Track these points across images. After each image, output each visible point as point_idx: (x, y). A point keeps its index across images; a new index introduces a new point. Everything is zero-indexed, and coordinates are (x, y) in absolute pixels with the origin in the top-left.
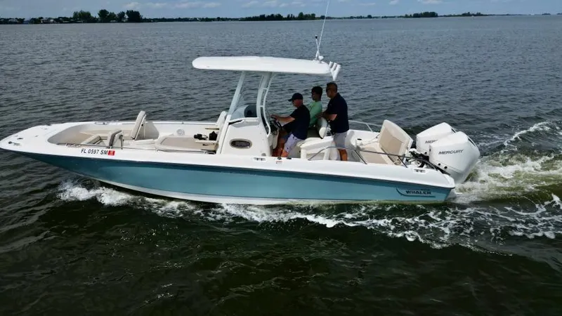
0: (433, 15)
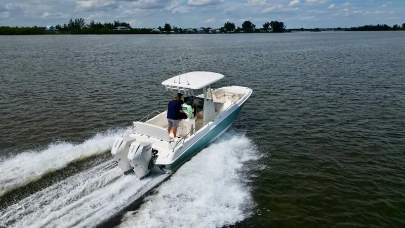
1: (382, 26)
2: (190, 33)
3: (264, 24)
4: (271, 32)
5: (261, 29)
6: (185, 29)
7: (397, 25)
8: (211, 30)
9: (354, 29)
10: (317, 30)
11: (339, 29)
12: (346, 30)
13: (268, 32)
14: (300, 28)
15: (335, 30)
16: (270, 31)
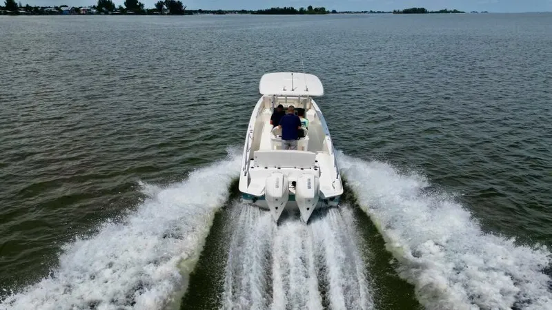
0: (423, 11)
1: (288, 9)
2: (51, 13)
3: (157, 2)
4: (168, 14)
5: (154, 10)
6: (43, 8)
7: (302, 8)
8: (84, 10)
9: (260, 12)
10: (220, 12)
11: (244, 12)
12: (252, 13)
13: (164, 14)
14: (198, 9)
15: (239, 12)
16: (166, 12)
